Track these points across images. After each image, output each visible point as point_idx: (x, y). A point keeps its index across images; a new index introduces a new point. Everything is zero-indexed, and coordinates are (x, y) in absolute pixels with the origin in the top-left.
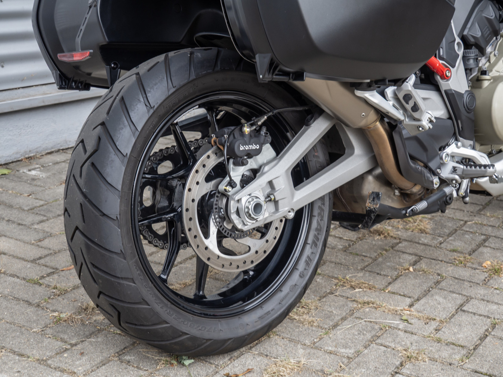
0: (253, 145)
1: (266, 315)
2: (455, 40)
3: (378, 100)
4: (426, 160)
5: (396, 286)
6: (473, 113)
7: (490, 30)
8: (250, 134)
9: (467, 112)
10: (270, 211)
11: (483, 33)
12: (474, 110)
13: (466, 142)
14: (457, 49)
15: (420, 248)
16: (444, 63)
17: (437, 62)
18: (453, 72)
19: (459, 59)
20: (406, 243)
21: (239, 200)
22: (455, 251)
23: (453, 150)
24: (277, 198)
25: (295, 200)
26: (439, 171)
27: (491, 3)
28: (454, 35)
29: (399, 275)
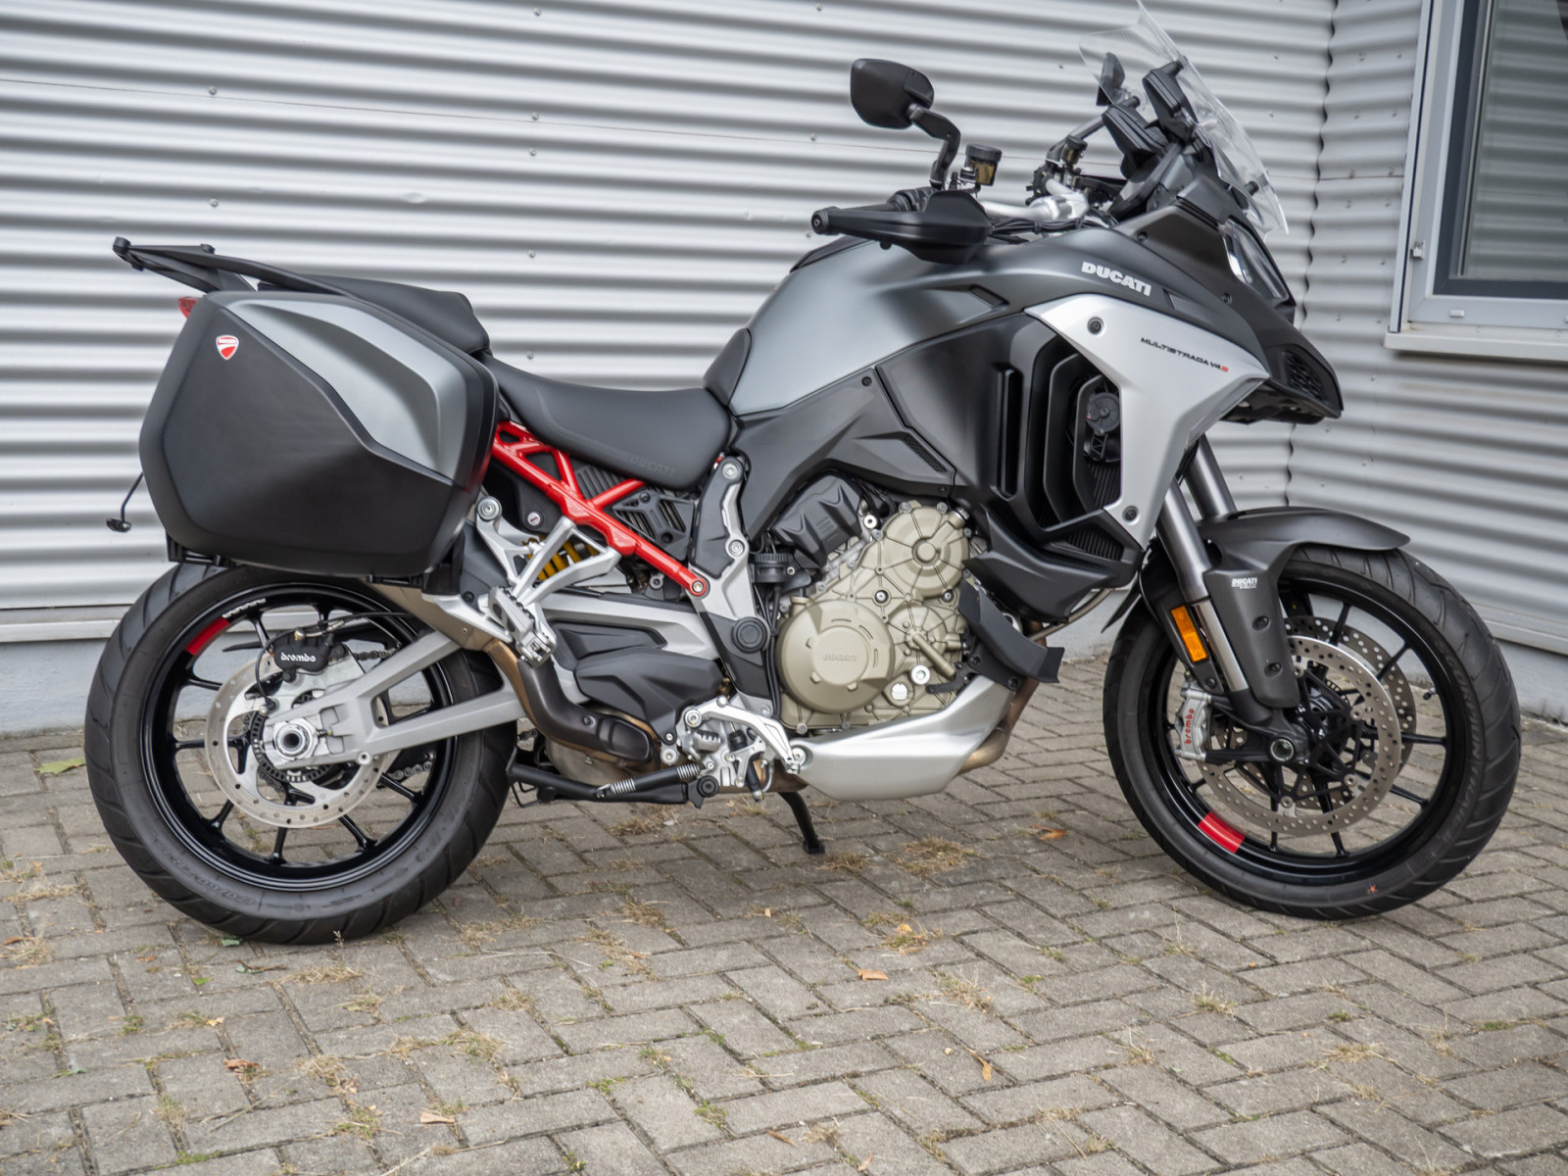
0: (304, 656)
1: (345, 901)
2: (726, 536)
3: (459, 610)
4: (643, 717)
5: (699, 928)
6: (759, 655)
7: (835, 526)
8: (305, 641)
9: (742, 651)
10: (333, 751)
11: (816, 528)
12: (761, 649)
13: (753, 700)
14: (730, 550)
15: (859, 892)
16: (697, 570)
17: (675, 568)
18: (715, 585)
19: (734, 565)
20: (852, 883)
21: (272, 726)
22: (907, 906)
23: (710, 707)
24: (336, 733)
25: (369, 740)
26: (669, 737)
27: (841, 483)
28: (725, 528)
29: (739, 917)
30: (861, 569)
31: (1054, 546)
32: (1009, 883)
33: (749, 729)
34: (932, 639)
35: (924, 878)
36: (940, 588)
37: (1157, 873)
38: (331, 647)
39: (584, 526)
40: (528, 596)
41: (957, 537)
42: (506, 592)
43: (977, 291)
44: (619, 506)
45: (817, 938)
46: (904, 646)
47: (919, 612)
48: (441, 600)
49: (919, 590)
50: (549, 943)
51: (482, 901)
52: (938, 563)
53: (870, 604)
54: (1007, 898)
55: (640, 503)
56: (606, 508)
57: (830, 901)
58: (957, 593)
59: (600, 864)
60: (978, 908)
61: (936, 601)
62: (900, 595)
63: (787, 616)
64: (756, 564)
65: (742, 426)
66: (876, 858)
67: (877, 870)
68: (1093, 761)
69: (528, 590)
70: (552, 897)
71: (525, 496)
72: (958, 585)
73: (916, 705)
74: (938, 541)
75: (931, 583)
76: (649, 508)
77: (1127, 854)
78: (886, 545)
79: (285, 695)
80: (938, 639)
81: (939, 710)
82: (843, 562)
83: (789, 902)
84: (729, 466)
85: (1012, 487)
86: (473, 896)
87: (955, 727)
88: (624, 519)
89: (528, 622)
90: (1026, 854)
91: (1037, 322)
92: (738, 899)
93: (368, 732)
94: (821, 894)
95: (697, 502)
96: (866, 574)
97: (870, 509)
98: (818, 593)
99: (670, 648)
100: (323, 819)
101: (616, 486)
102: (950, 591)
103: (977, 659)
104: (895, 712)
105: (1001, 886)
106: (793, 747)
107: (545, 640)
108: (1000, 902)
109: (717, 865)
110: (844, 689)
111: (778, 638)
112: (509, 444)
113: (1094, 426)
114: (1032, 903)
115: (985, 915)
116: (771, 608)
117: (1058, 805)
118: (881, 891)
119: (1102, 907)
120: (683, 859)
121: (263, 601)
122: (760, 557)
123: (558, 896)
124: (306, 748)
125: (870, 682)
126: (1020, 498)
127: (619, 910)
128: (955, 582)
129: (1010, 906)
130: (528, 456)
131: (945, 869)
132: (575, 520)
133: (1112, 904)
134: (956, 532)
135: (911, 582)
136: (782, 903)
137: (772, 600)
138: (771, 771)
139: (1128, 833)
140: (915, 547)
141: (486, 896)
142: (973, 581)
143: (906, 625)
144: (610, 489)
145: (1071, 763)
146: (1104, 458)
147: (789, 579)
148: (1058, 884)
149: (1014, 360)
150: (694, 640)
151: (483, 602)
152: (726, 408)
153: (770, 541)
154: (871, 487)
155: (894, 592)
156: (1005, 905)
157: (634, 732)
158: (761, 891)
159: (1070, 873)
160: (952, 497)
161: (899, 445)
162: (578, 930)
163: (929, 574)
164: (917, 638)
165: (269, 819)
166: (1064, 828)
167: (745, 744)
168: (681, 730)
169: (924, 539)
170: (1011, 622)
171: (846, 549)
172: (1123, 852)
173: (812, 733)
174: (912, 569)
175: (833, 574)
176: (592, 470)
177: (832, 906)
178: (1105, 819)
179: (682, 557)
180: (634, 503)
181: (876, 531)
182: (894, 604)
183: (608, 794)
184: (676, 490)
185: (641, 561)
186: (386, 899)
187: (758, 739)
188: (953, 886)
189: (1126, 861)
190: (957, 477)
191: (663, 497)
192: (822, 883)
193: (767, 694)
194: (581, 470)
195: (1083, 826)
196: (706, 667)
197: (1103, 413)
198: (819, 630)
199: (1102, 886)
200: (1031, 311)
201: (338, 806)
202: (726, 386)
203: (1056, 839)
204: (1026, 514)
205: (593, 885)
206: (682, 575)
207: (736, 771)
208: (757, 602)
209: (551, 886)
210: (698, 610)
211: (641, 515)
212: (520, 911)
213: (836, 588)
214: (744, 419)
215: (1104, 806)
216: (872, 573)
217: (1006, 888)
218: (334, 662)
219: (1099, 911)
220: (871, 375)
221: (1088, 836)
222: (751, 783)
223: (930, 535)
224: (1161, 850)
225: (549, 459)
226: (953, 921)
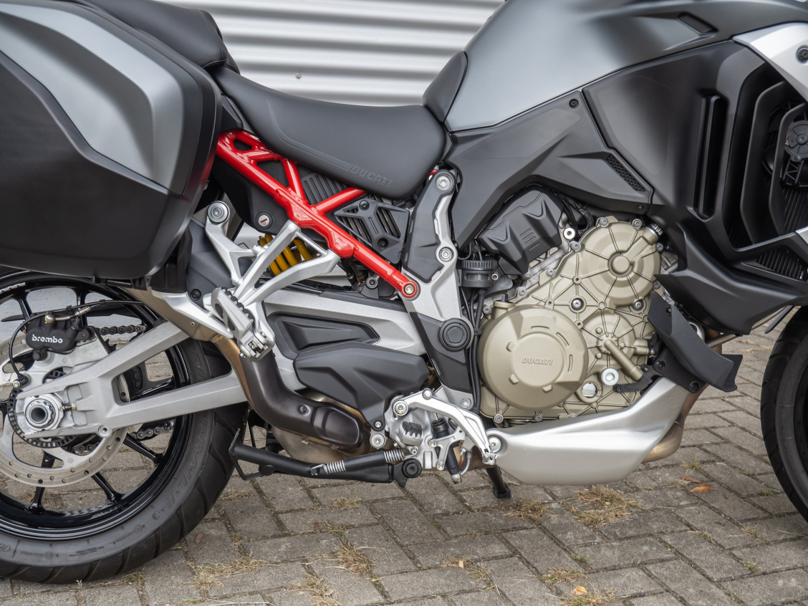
0: (53, 338)
1: (89, 551)
2: (437, 243)
3: (186, 307)
4: (355, 405)
5: (402, 578)
6: (462, 352)
7: (537, 237)
8: (55, 325)
9: (447, 349)
10: (78, 423)
11: (520, 239)
12: (465, 348)
13: (455, 393)
14: (440, 256)
15: (540, 543)
16: (408, 274)
17: (389, 271)
18: (425, 288)
19: (443, 271)
20: (534, 532)
21: (23, 399)
22: (582, 562)
23: (417, 398)
24: (79, 409)
25: (109, 415)
26: (378, 425)
27: (544, 197)
28: (437, 236)
29: (436, 567)
30: (559, 278)
31: (744, 265)
32: (668, 539)
33: (450, 419)
34: (622, 345)
35: (595, 530)
36: (632, 298)
37: (795, 534)
38: (77, 331)
39: (308, 229)
40: (249, 296)
41: (651, 251)
42: (228, 293)
43: (686, 18)
44: (340, 212)
45: (503, 594)
46: (596, 350)
47: (611, 319)
48: (169, 297)
49: (612, 299)
50: (269, 590)
51: (219, 538)
52: (632, 275)
53: (566, 311)
54: (667, 556)
55: (360, 210)
56: (328, 214)
57: (515, 552)
58: (648, 303)
59: (324, 501)
60: (642, 566)
61: (627, 309)
62: (594, 303)
63: (490, 317)
64: (463, 270)
65: (456, 141)
66: (554, 505)
67: (555, 519)
68: (724, 411)
69: (251, 290)
70: (280, 536)
71: (256, 200)
72: (648, 295)
73: (602, 402)
74: (633, 255)
75: (623, 293)
76: (368, 214)
77: (765, 510)
78: (584, 256)
79: (38, 370)
80: (627, 344)
81: (626, 408)
82: (543, 270)
83: (480, 552)
84: (443, 178)
85: (710, 209)
86: (213, 532)
87: (638, 424)
88: (345, 225)
89: (247, 322)
90: (679, 507)
91: (746, 49)
92: (437, 546)
93: (109, 409)
94: (507, 543)
95: (411, 211)
96: (563, 283)
97: (570, 222)
98: (519, 298)
99: (382, 343)
100: (70, 480)
101: (339, 193)
102: (641, 301)
103: (662, 363)
104: (583, 408)
105: (661, 541)
106: (489, 437)
107: (262, 340)
108: (662, 561)
109: (421, 506)
110: (540, 390)
111: (480, 337)
112: (242, 152)
113: (792, 152)
114: (690, 562)
115: (650, 575)
116: (475, 307)
117: (699, 455)
118: (558, 542)
119: (752, 572)
120: (393, 498)
121: (23, 284)
122: (468, 264)
123: (285, 535)
124: (52, 420)
125: (563, 384)
126: (716, 220)
127: (333, 554)
128: (646, 293)
129: (670, 564)
130: (259, 163)
131: (612, 520)
132: (299, 224)
133: (761, 568)
134: (649, 247)
135: (606, 292)
136: (474, 553)
137: (476, 301)
138: (469, 456)
139: (761, 488)
140: (610, 260)
141: (224, 532)
142: (661, 291)
143: (599, 330)
144: (333, 196)
145: (707, 413)
146: (798, 184)
147: (493, 284)
148: (710, 542)
149: (720, 87)
150: (404, 337)
151: (207, 300)
152: (442, 125)
153: (477, 248)
154: (572, 202)
155: (589, 301)
156: (667, 564)
157: (345, 419)
158: (456, 537)
159: (719, 530)
160: (649, 214)
161: (601, 164)
162: (296, 574)
163: (623, 285)
164: (609, 343)
165: (22, 478)
166: (710, 479)
167: (447, 433)
168: (389, 418)
169: (619, 253)
170: (696, 330)
171: (546, 258)
172: (762, 509)
173: (507, 423)
174: (607, 280)
175: (533, 280)
176: (317, 177)
177: (515, 559)
178: (742, 471)
179: (396, 262)
180: (355, 210)
181: (574, 243)
182: (589, 311)
183: (321, 471)
184: (394, 199)
185: (358, 263)
186: (125, 552)
187: (459, 429)
188: (620, 540)
189: (765, 518)
190: (655, 197)
191: (381, 205)
192: (508, 530)
193: (469, 388)
194: (307, 178)
195: (724, 478)
196: (414, 362)
197: (801, 140)
198: (519, 336)
199: (748, 546)
200: (742, 38)
201: (84, 469)
202: (443, 104)
203: (703, 492)
204: (721, 235)
205: (316, 524)
206: (395, 277)
207: (438, 455)
208: (463, 304)
209: (280, 524)
210: (409, 310)
211: (360, 221)
212: (249, 552)
213: (535, 294)
214: (458, 135)
215: (739, 458)
216: (570, 282)
217: (666, 545)
218: (82, 343)
219: (749, 576)
220: (578, 97)
221: (729, 489)
222: (452, 465)
223: (625, 249)
224: (794, 509)
225: (278, 167)
226: (622, 581)
